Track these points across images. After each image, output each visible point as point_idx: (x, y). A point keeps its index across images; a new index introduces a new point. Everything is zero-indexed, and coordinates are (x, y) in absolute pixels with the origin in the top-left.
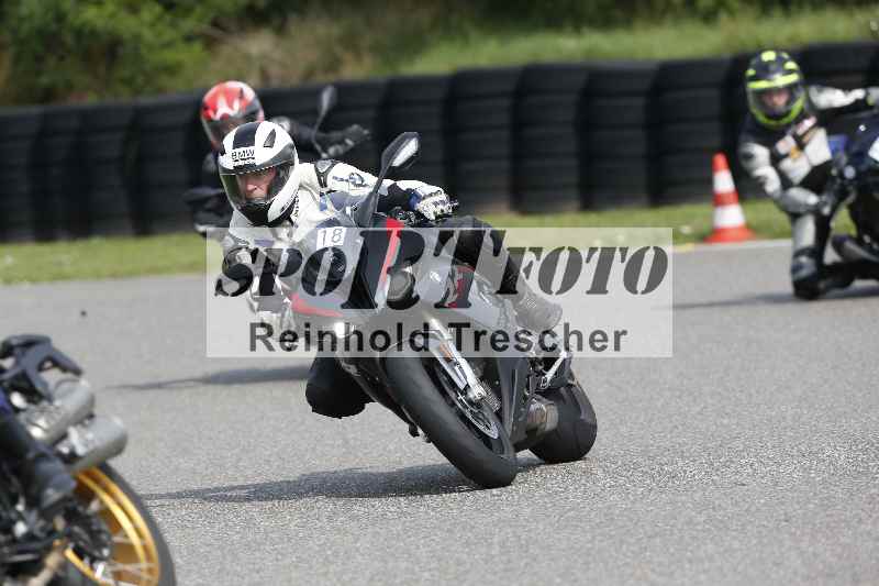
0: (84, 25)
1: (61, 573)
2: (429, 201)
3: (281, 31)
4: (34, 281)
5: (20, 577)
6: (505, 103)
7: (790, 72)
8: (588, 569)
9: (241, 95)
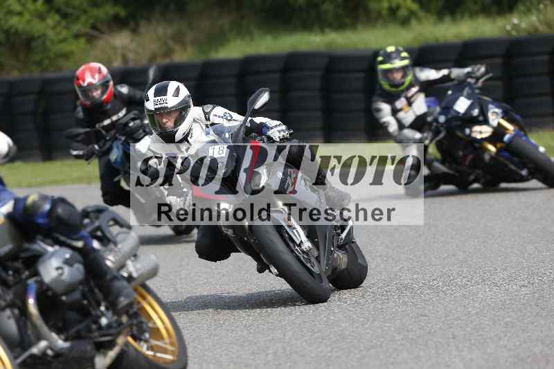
0: (11, 28)
1: (125, 349)
2: (275, 130)
5: (102, 350)
6: (277, 76)
7: (404, 58)
9: (100, 71)
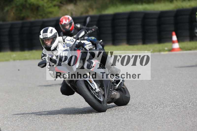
3: (75, 4)
4: (20, 60)
8: (144, 125)
